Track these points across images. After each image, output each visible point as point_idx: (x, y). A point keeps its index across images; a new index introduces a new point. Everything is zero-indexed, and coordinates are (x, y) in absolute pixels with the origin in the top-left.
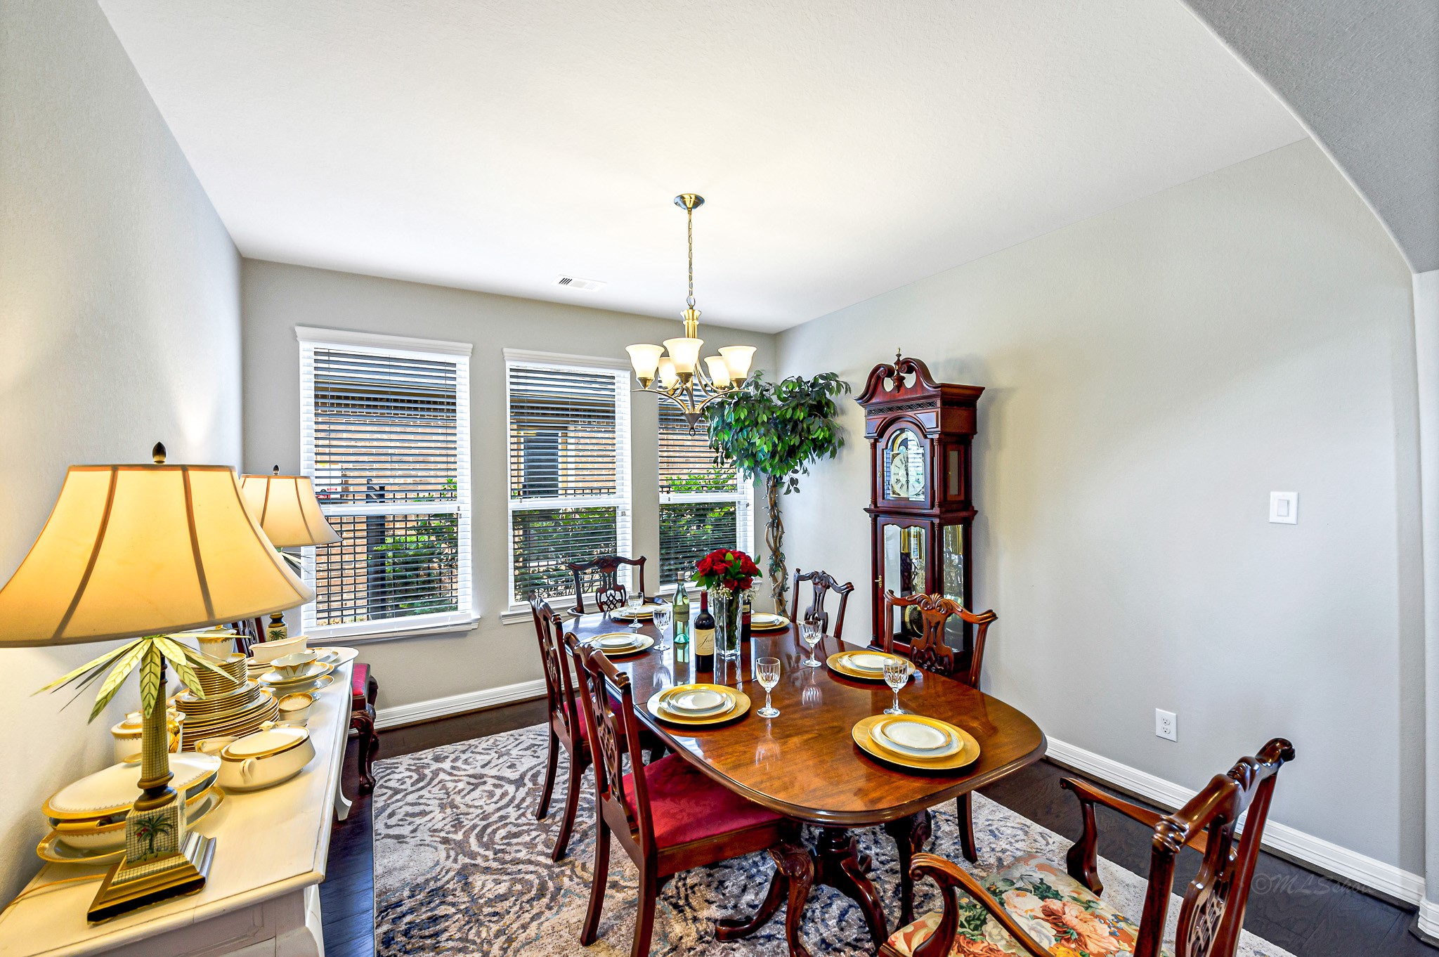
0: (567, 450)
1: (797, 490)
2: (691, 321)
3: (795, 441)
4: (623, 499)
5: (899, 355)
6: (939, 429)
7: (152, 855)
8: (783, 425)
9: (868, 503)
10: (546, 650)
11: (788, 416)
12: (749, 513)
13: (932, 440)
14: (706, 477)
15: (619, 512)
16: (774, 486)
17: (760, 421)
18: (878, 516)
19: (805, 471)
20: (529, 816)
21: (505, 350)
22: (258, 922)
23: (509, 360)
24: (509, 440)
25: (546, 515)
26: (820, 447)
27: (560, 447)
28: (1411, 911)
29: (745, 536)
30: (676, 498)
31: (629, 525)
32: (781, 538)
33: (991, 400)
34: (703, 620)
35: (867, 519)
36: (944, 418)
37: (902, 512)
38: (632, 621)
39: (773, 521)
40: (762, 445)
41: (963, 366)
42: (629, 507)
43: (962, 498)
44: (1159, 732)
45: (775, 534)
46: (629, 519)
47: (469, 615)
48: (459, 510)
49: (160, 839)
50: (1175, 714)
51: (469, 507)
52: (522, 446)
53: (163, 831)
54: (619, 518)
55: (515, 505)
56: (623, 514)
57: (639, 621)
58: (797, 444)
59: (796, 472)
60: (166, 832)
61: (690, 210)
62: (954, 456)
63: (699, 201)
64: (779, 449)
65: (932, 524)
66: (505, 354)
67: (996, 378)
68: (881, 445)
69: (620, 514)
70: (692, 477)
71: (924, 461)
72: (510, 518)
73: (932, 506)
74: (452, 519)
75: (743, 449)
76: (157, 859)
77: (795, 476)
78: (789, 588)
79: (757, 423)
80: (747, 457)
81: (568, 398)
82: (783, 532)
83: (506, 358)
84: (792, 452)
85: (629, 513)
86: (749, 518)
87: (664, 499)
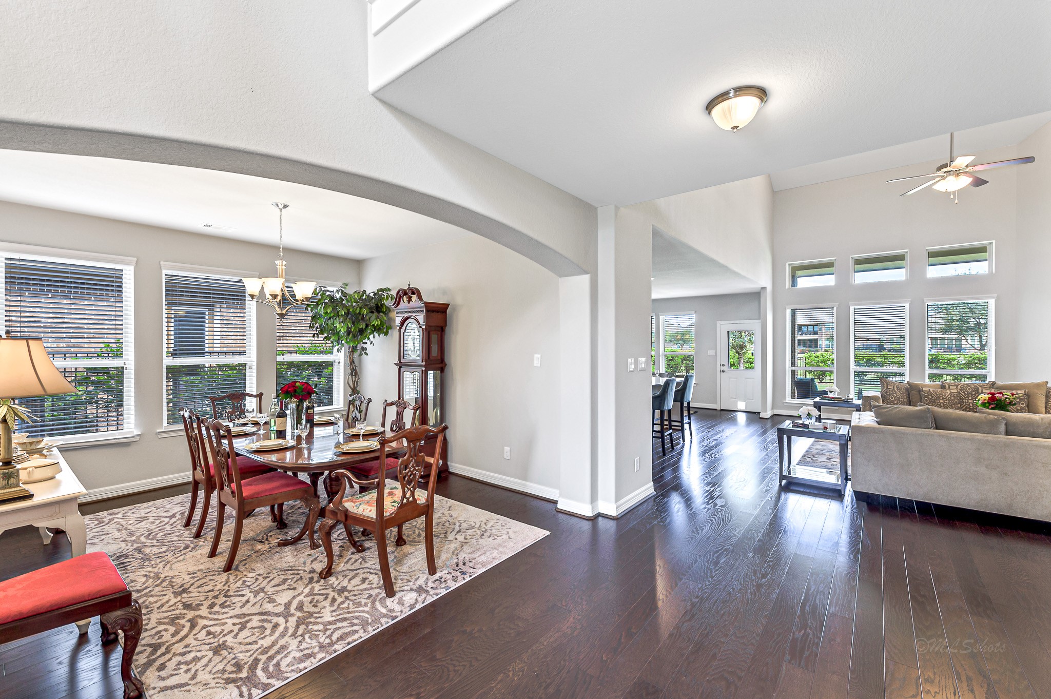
0: (213, 323)
1: (367, 354)
2: (281, 266)
3: (363, 326)
4: (251, 358)
5: (409, 285)
6: (425, 324)
7: (8, 486)
8: (354, 317)
9: (396, 361)
10: (191, 435)
11: (357, 312)
12: (341, 367)
13: (423, 329)
14: (324, 345)
15: (247, 367)
16: (352, 351)
17: (340, 314)
18: (401, 367)
19: (371, 343)
20: (179, 527)
21: (161, 263)
22: (58, 511)
23: (165, 269)
24: (164, 319)
25: (193, 370)
26: (378, 329)
27: (207, 321)
28: (555, 502)
29: (338, 381)
30: (288, 358)
31: (255, 375)
32: (357, 382)
33: (454, 309)
34: (281, 413)
35: (397, 368)
36: (427, 318)
37: (412, 365)
38: (247, 424)
39: (352, 372)
40: (341, 327)
41: (444, 292)
42: (255, 363)
43: (439, 358)
44: (505, 457)
45: (354, 380)
46: (255, 371)
47: (133, 432)
48: (125, 365)
49: (12, 481)
50: (509, 448)
51: (133, 363)
52: (173, 320)
53: (13, 477)
54: (248, 371)
55: (169, 361)
56: (250, 368)
57: (251, 424)
58: (364, 328)
59: (365, 343)
60: (15, 478)
61: (281, 210)
62: (434, 337)
63: (285, 206)
64: (352, 330)
65: (422, 370)
66: (162, 266)
67: (456, 300)
68: (402, 330)
69: (248, 368)
70: (313, 345)
71: (420, 339)
72: (165, 370)
73: (423, 361)
74: (120, 370)
75: (331, 330)
76: (10, 488)
77: (364, 346)
78: (362, 411)
79: (339, 316)
80: (334, 334)
81: (210, 286)
82: (359, 378)
83: (162, 268)
84: (362, 331)
85: (255, 367)
86: (341, 371)
87: (280, 358)
